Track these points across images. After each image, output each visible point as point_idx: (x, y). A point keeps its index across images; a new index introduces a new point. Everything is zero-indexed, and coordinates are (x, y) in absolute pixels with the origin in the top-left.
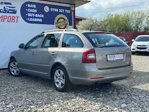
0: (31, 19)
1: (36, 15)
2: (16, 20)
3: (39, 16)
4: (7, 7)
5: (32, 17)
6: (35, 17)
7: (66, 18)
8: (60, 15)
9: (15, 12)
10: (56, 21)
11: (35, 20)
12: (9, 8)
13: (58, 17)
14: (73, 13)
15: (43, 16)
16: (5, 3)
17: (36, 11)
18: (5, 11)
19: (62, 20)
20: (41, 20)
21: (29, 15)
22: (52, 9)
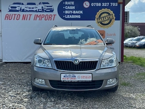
0: (68, 16)
1: (74, 12)
2: (53, 18)
3: (77, 12)
4: (45, 7)
5: (70, 14)
6: (73, 14)
7: (111, 12)
8: (103, 9)
9: (52, 11)
10: (97, 16)
11: (73, 17)
12: (46, 8)
13: (100, 11)
14: (121, 5)
15: (81, 12)
16: (43, 3)
17: (74, 8)
18: (43, 10)
19: (105, 14)
20: (79, 17)
21: (67, 12)
22: (92, 5)
